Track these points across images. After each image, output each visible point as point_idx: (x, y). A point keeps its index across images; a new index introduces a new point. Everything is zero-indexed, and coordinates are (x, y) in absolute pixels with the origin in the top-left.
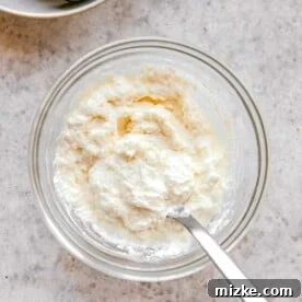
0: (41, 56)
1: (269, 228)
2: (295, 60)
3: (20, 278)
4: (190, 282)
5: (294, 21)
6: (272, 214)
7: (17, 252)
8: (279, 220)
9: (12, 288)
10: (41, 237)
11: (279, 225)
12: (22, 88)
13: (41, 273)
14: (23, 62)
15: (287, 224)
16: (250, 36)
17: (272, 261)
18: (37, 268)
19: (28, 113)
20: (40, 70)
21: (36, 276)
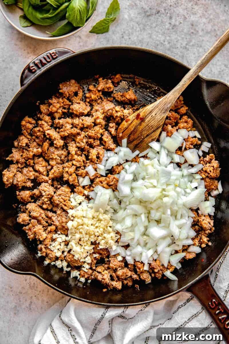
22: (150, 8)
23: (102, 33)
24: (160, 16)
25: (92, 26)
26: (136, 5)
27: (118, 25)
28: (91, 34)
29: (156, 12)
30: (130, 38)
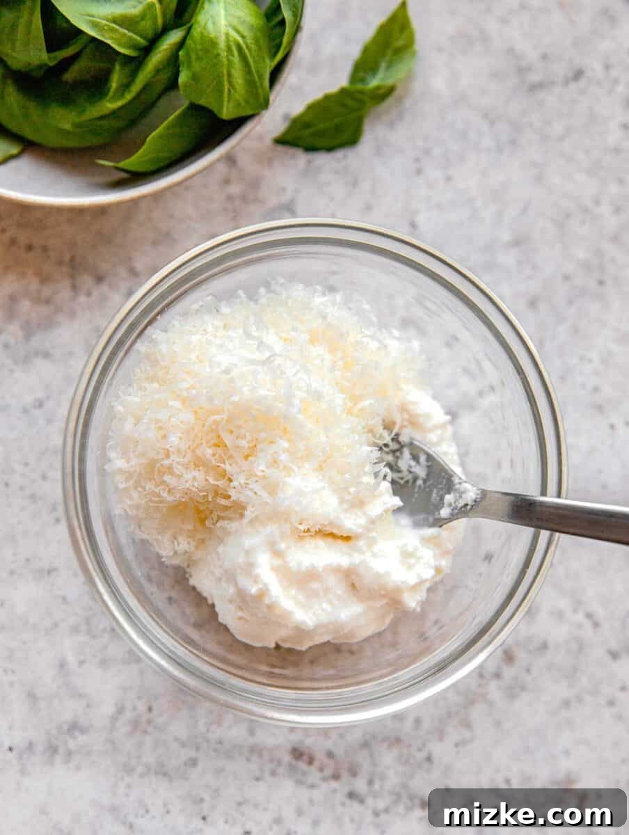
0: (74, 287)
1: (559, 633)
2: (601, 283)
3: (40, 748)
4: (395, 752)
5: (597, 202)
6: (564, 604)
7: (32, 697)
8: (580, 617)
9: (23, 772)
10: (81, 663)
11: (580, 626)
12: (37, 354)
13: (82, 739)
14: (38, 300)
15: (596, 625)
16: (506, 237)
17: (567, 704)
18: (74, 727)
19: (49, 405)
20: (72, 315)
21: (72, 744)
22: (545, 57)
23: (330, 149)
24: (582, 92)
25: (286, 117)
26: (485, 38)
27: (400, 117)
28: (280, 148)
29: (571, 75)
30: (449, 179)
